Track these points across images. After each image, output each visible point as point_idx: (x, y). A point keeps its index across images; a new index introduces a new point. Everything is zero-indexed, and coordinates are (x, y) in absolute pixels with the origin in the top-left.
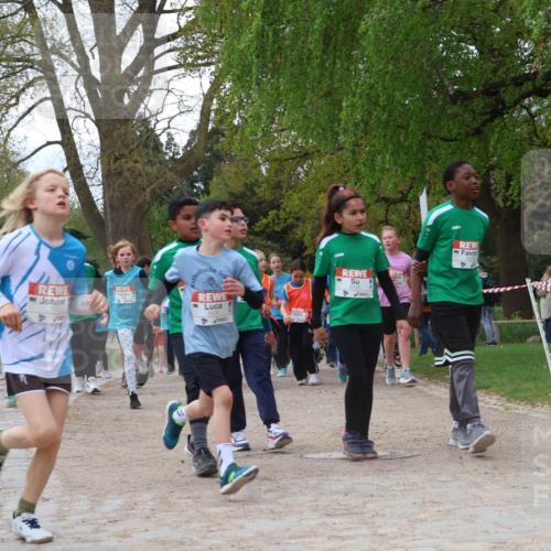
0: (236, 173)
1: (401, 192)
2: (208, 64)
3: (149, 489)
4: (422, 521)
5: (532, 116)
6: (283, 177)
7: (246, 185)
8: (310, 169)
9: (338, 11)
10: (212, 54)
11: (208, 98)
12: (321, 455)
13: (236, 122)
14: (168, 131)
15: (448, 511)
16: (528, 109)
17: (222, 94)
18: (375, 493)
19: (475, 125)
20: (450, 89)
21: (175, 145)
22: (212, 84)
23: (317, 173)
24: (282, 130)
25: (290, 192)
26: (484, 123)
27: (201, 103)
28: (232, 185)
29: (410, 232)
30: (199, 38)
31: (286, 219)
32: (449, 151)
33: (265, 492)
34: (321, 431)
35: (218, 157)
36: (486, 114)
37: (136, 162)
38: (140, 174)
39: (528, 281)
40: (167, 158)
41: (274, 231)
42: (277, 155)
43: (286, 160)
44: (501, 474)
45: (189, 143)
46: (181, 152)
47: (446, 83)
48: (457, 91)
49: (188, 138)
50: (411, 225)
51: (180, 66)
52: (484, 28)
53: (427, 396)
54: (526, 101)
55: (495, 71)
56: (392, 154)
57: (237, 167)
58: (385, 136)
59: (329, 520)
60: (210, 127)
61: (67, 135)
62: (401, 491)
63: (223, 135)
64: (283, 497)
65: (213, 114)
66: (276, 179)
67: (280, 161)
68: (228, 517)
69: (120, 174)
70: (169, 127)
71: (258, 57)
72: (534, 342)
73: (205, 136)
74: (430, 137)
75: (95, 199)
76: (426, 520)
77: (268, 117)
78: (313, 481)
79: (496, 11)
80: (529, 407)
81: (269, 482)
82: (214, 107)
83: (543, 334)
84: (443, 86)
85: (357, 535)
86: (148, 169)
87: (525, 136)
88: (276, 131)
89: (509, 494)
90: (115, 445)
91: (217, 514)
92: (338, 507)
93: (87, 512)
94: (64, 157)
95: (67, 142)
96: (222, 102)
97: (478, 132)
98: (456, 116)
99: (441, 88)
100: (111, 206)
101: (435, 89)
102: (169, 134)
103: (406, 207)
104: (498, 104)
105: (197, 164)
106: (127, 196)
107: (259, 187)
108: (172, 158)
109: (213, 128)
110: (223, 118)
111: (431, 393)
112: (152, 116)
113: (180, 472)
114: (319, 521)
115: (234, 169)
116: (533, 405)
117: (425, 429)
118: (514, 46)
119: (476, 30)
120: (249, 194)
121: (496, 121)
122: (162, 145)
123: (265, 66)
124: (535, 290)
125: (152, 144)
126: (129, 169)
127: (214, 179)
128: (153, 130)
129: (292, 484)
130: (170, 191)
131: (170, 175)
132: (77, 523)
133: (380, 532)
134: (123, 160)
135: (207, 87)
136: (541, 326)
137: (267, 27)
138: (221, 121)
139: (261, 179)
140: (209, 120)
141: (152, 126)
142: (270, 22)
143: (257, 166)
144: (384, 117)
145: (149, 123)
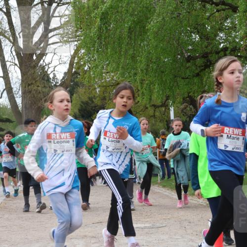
0: (85, 92)
1: (162, 102)
2: (74, 41)
3: (37, 242)
6: (107, 95)
7: (89, 98)
11: (73, 57)
13: (86, 68)
14: (54, 72)
17: (80, 55)
18: (145, 244)
19: (197, 72)
20: (186, 55)
21: (57, 79)
22: (75, 51)
24: (107, 73)
25: (110, 102)
26: (202, 70)
27: (70, 59)
28: (82, 98)
29: (165, 121)
32: (185, 84)
33: (93, 243)
35: (77, 85)
37: (38, 86)
38: (40, 92)
40: (53, 85)
42: (105, 84)
43: (108, 86)
45: (63, 78)
46: (60, 82)
47: (184, 52)
48: (190, 56)
49: (63, 75)
50: (166, 118)
52: (202, 27)
53: (171, 198)
55: (206, 47)
56: (158, 84)
58: (155, 76)
60: (74, 70)
61: (6, 74)
62: (157, 243)
63: (79, 75)
65: (75, 65)
66: (103, 95)
67: (106, 87)
69: (30, 92)
70: (54, 70)
73: (71, 75)
75: (18, 104)
79: (208, 19)
81: (95, 239)
82: (76, 61)
86: (44, 90)
88: (104, 73)
90: (23, 221)
95: (6, 77)
96: (80, 59)
97: (198, 75)
99: (182, 54)
100: (26, 107)
101: (179, 55)
102: (54, 74)
103: (164, 109)
104: (208, 62)
106: (33, 103)
107: (95, 99)
108: (55, 85)
109: (75, 72)
110: (80, 67)
111: (172, 197)
112: (46, 65)
115: (84, 90)
118: (217, 35)
119: (199, 28)
120: (90, 102)
121: (207, 70)
122: (51, 79)
123: (101, 43)
125: (46, 78)
126: (35, 90)
127: (75, 95)
128: (46, 72)
134: (32, 86)
135: (73, 52)
137: (102, 25)
138: (79, 68)
139: (97, 95)
140: (73, 67)
141: (46, 70)
142: (104, 22)
143: (95, 89)
144: (155, 67)
145: (45, 68)
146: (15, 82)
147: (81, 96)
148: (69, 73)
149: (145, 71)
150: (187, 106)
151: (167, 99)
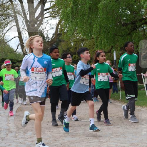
0: (65, 45)
1: (109, 50)
2: (58, 16)
4: (112, 138)
5: (144, 30)
6: (77, 46)
7: (67, 48)
8: (85, 44)
9: (93, 2)
10: (59, 13)
11: (58, 25)
12: (86, 120)
13: (65, 31)
15: (119, 135)
16: (143, 28)
17: (62, 24)
19: (129, 32)
20: (122, 22)
21: (49, 38)
23: (86, 45)
24: (77, 34)
26: (132, 31)
27: (56, 26)
28: (63, 48)
30: (56, 9)
31: (78, 57)
32: (122, 39)
34: (86, 114)
35: (60, 41)
36: (132, 29)
39: (142, 74)
40: (46, 41)
41: (74, 60)
42: (76, 40)
43: (78, 41)
44: (133, 125)
45: (52, 37)
46: (50, 40)
48: (124, 23)
49: (52, 36)
50: (111, 59)
51: (51, 16)
52: (132, 6)
54: (143, 26)
55: (134, 18)
56: (106, 40)
57: (65, 43)
58: (105, 35)
59: (87, 138)
60: (58, 33)
61: (20, 35)
62: (107, 130)
63: (62, 35)
64: (75, 131)
65: (59, 29)
66: (75, 47)
67: (76, 42)
68: (60, 137)
70: (47, 33)
71: (71, 14)
72: (143, 90)
73: (57, 35)
74: (117, 35)
76: (113, 138)
77: (74, 30)
78: (83, 127)
80: (141, 107)
81: (71, 128)
82: (59, 27)
83: (145, 88)
84: (121, 22)
85: (95, 142)
87: (142, 35)
88: (75, 34)
89: (135, 131)
91: (57, 136)
92: (90, 134)
93: (23, 135)
94: (19, 41)
95: (20, 37)
96: (62, 26)
98: (124, 30)
99: (120, 22)
101: (118, 22)
102: (47, 35)
103: (110, 54)
104: (135, 26)
105: (54, 43)
107: (71, 49)
108: (48, 41)
109: (59, 33)
112: (43, 30)
113: (48, 125)
114: (84, 138)
115: (64, 44)
116: (142, 107)
117: (113, 113)
118: (140, 11)
119: (130, 7)
120: (68, 50)
121: (134, 31)
122: (45, 37)
123: (73, 16)
124: (144, 76)
128: (43, 34)
129: (78, 128)
130: (47, 50)
131: (47, 45)
132: (20, 138)
133: (101, 141)
135: (58, 22)
136: (145, 86)
137: (74, 6)
138: (61, 31)
139: (71, 47)
140: (58, 31)
141: (43, 32)
142: (75, 5)
143: (70, 43)
144: (105, 30)
145: (42, 31)
146: (25, 40)
147: (62, 47)
148: (55, 34)
149: (99, 32)
150: (123, 52)
151: (112, 48)
